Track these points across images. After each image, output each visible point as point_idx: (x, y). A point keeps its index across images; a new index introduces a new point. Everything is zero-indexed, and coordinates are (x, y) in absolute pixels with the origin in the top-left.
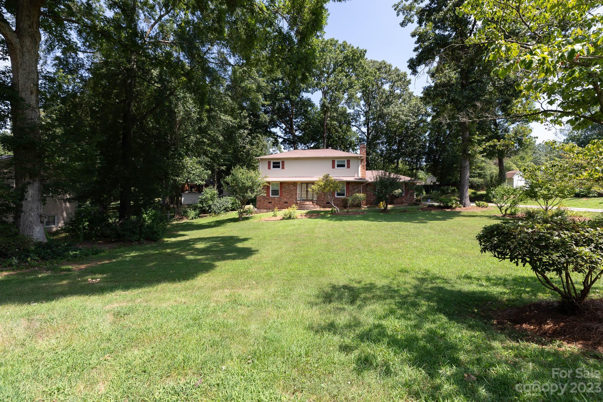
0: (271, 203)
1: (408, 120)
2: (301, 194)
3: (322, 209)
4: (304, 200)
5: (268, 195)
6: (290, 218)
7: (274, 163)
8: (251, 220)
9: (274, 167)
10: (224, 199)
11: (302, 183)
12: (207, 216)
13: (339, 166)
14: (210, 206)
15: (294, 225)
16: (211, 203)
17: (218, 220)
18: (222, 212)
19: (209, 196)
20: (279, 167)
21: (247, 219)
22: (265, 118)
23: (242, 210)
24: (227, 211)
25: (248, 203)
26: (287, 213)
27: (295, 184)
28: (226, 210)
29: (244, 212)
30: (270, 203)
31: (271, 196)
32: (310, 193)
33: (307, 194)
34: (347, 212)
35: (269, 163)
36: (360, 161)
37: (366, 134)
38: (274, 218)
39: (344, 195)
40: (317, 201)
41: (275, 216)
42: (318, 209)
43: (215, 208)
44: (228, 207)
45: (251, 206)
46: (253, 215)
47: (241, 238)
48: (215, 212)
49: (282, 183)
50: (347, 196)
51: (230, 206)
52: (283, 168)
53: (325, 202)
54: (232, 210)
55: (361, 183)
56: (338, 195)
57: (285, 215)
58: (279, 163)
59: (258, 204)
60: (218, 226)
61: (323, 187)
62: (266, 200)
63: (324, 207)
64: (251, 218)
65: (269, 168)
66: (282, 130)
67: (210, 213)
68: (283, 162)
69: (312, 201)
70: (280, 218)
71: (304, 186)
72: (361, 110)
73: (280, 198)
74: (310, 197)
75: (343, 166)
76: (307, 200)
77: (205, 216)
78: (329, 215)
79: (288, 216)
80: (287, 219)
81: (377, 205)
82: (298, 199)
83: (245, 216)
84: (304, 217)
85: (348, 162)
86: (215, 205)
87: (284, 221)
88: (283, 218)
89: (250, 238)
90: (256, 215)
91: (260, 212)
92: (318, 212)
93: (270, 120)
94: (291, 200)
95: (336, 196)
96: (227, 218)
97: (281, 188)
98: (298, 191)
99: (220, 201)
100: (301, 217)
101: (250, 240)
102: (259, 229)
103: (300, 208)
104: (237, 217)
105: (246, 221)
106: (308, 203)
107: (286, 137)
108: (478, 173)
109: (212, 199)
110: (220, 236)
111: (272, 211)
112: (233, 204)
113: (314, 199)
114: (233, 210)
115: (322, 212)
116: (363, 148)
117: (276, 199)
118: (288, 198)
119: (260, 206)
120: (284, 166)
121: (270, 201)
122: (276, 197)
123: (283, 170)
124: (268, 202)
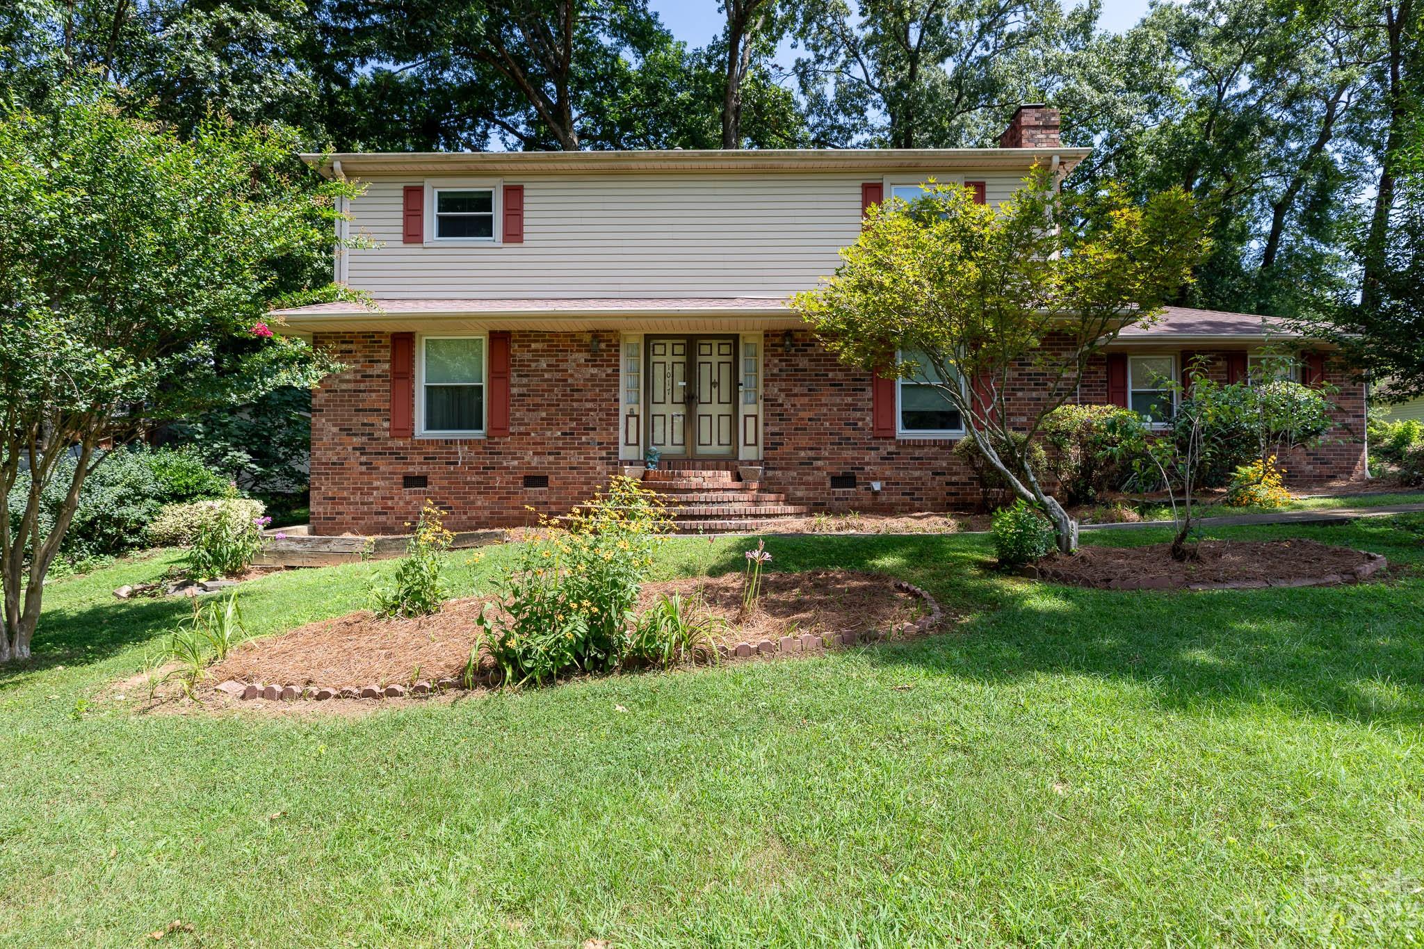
0: (421, 481)
2: (649, 419)
4: (674, 463)
5: (406, 430)
7: (447, 202)
9: (448, 228)
11: (652, 339)
20: (482, 228)
27: (601, 342)
30: (413, 481)
31: (420, 430)
32: (715, 409)
33: (690, 420)
35: (413, 197)
39: (949, 419)
40: (766, 463)
52: (514, 234)
56: (915, 420)
58: (484, 202)
59: (320, 490)
62: (384, 466)
63: (815, 507)
65: (413, 235)
68: (514, 194)
69: (728, 462)
71: (668, 359)
73: (489, 447)
74: (712, 439)
76: (693, 462)
80: (565, 669)
82: (626, 452)
87: (523, 695)
88: (506, 656)
90: (280, 577)
94: (575, 458)
95: (901, 432)
97: (498, 373)
98: (628, 398)
106: (697, 478)
113: (746, 453)
116: (1036, 127)
117: (461, 451)
118: (550, 446)
119: (341, 508)
120: (525, 222)
121: (415, 470)
122: (463, 442)
123: (512, 249)
124: (399, 479)
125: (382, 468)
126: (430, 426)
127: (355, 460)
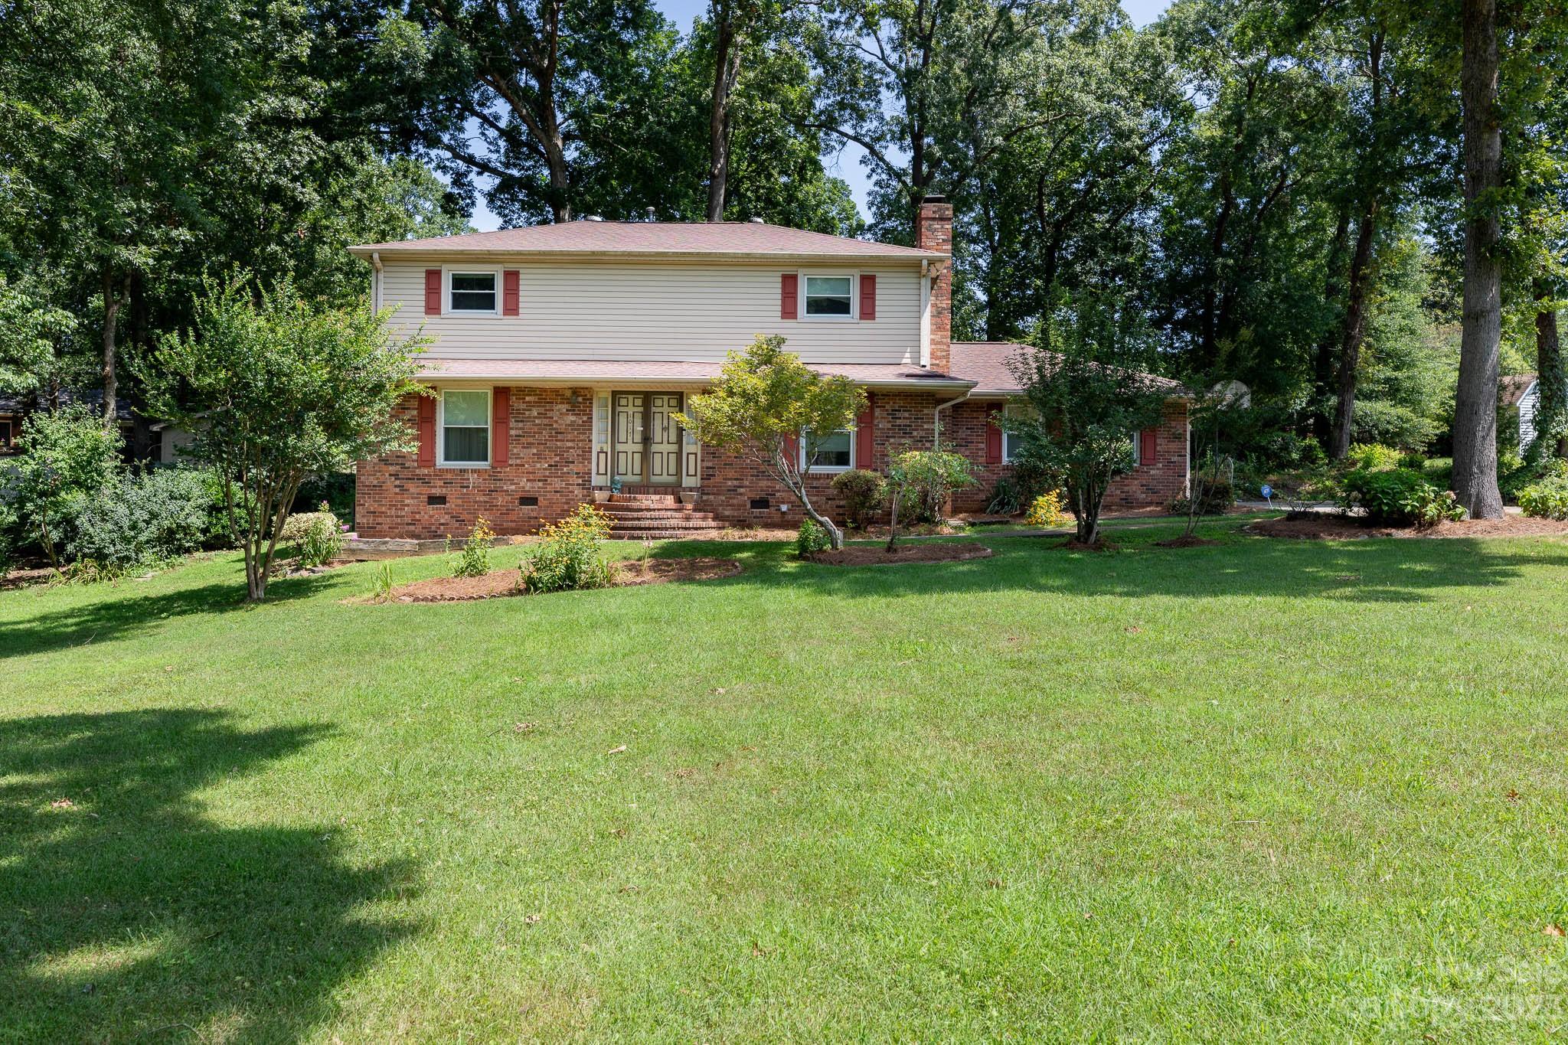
0: (441, 500)
1: (1110, 119)
2: (615, 455)
3: (733, 535)
4: (631, 489)
5: (426, 457)
6: (570, 581)
7: (459, 282)
8: (322, 598)
9: (459, 302)
10: (160, 481)
11: (618, 394)
12: (46, 579)
13: (817, 306)
14: (69, 524)
15: (614, 623)
16: (75, 500)
17: (111, 599)
18: (147, 556)
19: (59, 459)
20: (488, 303)
21: (299, 589)
22: (409, 42)
23: (265, 546)
24: (181, 550)
25: (304, 503)
26: (551, 554)
27: (578, 396)
28: (172, 542)
29: (283, 554)
30: (433, 500)
31: (440, 461)
32: (665, 448)
33: (646, 456)
34: (890, 548)
35: (433, 278)
36: (926, 283)
37: (908, 180)
38: (469, 586)
39: (842, 459)
40: (701, 489)
41: (474, 570)
42: (714, 535)
43: (100, 533)
44: (186, 529)
45: (325, 520)
46: (338, 568)
47: (247, 726)
48: (100, 556)
49: (503, 393)
50: (859, 466)
51: (198, 520)
52: (512, 309)
53: (746, 495)
54: (208, 546)
55: (931, 398)
56: (815, 458)
57: (541, 564)
58: (488, 282)
59: (365, 506)
60: (101, 636)
61: (763, 400)
62: (413, 488)
63: (742, 524)
64: (327, 584)
65: (433, 308)
66: (492, 133)
67: (70, 559)
68: (512, 277)
69: (674, 489)
70: (503, 586)
71: (631, 409)
72: (880, 64)
73: (493, 475)
74: (662, 470)
75: (839, 306)
76: (646, 488)
77: (35, 580)
78: (791, 567)
79: (560, 570)
80: (556, 587)
81: (1022, 514)
82: (597, 480)
83: (286, 572)
84: (649, 576)
85: (868, 283)
86: (104, 515)
87: (538, 598)
88: (529, 582)
89: (325, 729)
90: (355, 567)
91: (379, 554)
92: (721, 553)
93: (435, 54)
94: (558, 484)
95: (804, 467)
96: (170, 590)
97: (500, 420)
98: (599, 439)
99: (133, 494)
100: (630, 576)
101: (322, 746)
102: (385, 651)
103: (617, 532)
104: (241, 579)
105: (295, 605)
106: (647, 500)
107: (515, 172)
108: (1387, 380)
109: (84, 477)
110: (91, 709)
111: (456, 545)
112: (213, 509)
113: (688, 482)
114: (215, 543)
115: (741, 547)
116: (934, 219)
117: (472, 478)
118: (539, 475)
119: (380, 520)
120: (521, 299)
121: (437, 492)
122: (474, 471)
123: (511, 320)
124: (424, 498)
125: (412, 490)
126: (447, 459)
127: (391, 483)
